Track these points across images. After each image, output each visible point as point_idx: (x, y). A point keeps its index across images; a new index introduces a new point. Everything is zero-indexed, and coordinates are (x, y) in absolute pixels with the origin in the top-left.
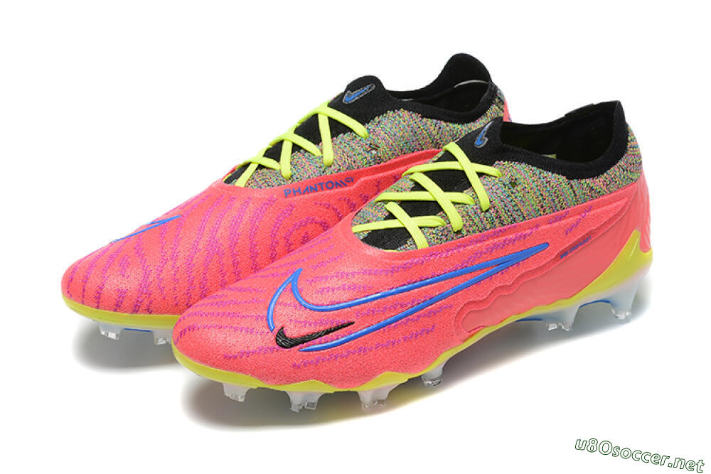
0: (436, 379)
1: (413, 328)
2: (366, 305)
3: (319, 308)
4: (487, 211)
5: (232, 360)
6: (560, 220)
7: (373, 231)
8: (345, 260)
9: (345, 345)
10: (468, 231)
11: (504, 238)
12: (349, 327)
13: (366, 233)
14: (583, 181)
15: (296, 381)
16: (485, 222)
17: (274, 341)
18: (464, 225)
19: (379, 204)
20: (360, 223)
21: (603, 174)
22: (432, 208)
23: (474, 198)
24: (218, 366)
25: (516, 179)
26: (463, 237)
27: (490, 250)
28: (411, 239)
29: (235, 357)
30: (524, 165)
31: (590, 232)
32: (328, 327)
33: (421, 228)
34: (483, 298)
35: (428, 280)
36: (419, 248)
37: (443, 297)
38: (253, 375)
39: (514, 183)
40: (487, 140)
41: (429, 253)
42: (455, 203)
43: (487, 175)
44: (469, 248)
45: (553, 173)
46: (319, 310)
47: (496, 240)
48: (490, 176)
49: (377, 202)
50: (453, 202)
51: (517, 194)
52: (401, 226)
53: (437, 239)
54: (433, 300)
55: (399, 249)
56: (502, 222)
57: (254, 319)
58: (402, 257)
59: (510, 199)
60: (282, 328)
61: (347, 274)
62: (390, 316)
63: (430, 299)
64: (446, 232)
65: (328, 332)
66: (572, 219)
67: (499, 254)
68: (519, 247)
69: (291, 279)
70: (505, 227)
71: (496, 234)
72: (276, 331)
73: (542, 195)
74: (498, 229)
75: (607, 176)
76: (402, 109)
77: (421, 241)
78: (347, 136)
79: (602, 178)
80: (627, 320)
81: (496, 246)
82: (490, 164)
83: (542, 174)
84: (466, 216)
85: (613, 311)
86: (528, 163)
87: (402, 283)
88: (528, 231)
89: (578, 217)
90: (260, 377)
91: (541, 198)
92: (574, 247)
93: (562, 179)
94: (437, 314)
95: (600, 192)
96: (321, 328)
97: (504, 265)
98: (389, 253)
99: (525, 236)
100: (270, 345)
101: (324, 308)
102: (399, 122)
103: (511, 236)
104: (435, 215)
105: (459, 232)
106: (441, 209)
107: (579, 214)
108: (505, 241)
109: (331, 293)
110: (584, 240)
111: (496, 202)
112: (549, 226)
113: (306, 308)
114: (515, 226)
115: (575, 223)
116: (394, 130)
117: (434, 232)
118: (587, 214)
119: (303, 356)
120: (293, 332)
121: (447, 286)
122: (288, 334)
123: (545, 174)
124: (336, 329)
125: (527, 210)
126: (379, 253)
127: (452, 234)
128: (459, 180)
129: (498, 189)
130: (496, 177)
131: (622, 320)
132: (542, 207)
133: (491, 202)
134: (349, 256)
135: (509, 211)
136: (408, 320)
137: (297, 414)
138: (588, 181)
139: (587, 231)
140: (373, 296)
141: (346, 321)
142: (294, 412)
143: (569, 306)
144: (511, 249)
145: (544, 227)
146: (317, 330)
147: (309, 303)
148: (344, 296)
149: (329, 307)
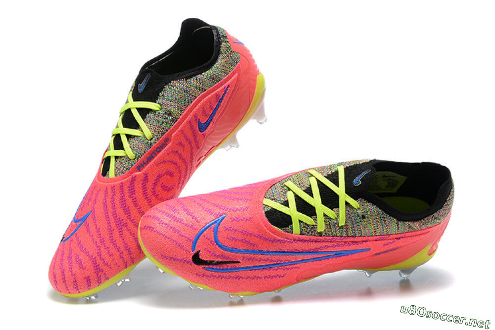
13: (269, 209)
17: (192, 258)
18: (325, 230)
19: (285, 188)
23: (337, 216)
28: (291, 226)
33: (300, 221)
40: (360, 183)
43: (350, 205)
50: (324, 214)
60: (199, 251)
72: (195, 252)
76: (172, 81)
77: (296, 228)
78: (151, 115)
84: (328, 224)
100: (188, 259)
102: (175, 90)
104: (310, 216)
106: (315, 215)
111: (349, 224)
113: (217, 243)
116: (174, 96)
122: (201, 256)
129: (353, 216)
133: (346, 223)
141: (236, 260)
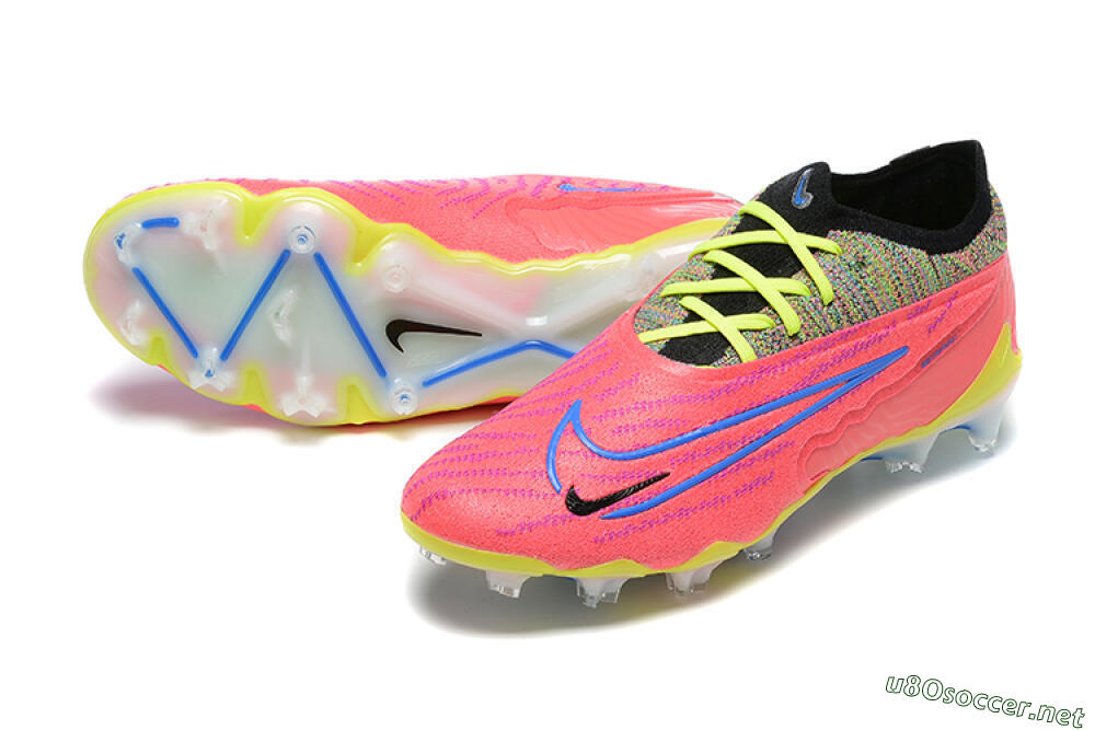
0: (766, 550)
1: (746, 476)
2: (682, 447)
3: (619, 455)
4: (830, 304)
5: (508, 537)
6: (921, 312)
7: (672, 339)
8: (642, 384)
9: (661, 506)
10: (808, 335)
11: (854, 343)
12: (663, 481)
13: (663, 344)
14: (945, 257)
15: (599, 562)
16: (829, 320)
17: (565, 507)
18: (802, 326)
19: (669, 299)
20: (648, 329)
21: (968, 244)
22: (749, 302)
23: (809, 287)
24: (488, 548)
25: (864, 258)
26: (801, 343)
27: (838, 360)
28: (729, 349)
29: (513, 533)
30: (869, 235)
31: (956, 329)
32: (636, 481)
33: (741, 331)
34: (831, 429)
35: (761, 408)
36: (745, 361)
37: (781, 430)
38: (540, 557)
39: (861, 263)
40: (811, 197)
41: (759, 369)
42: (785, 295)
43: (822, 251)
44: (812, 358)
45: (909, 247)
46: (619, 459)
47: (844, 346)
48: (828, 253)
49: (665, 297)
50: (782, 293)
51: (867, 279)
52: (713, 330)
53: (767, 347)
54: (770, 435)
55: (716, 363)
56: (850, 321)
57: (530, 476)
58: (721, 376)
59: (859, 286)
60: (572, 487)
61: (651, 404)
62: (716, 460)
63: (766, 435)
64: (777, 338)
65: (638, 488)
66: (934, 311)
67: (851, 365)
68: (872, 354)
69: (569, 417)
70: (856, 326)
71: (845, 337)
72: (564, 492)
73: (898, 278)
74: (846, 330)
75: (974, 249)
77: (745, 351)
79: (967, 250)
80: (990, 454)
81: (845, 354)
82: (824, 234)
83: (896, 249)
84: (802, 311)
85: (972, 441)
86: (876, 233)
87: (727, 414)
88: (883, 332)
89: (942, 308)
90: (552, 559)
91: (897, 283)
92: (938, 350)
93: (923, 254)
94: (776, 455)
95: (966, 271)
96: (626, 485)
97: (855, 381)
98: (704, 371)
99: (880, 338)
100: (559, 513)
101: (627, 454)
103: (863, 339)
104: (757, 312)
105: (795, 336)
106: (767, 304)
107: (943, 304)
108: (855, 347)
109: (631, 434)
110: (949, 340)
111: (842, 292)
112: (908, 323)
113: (600, 456)
114: (867, 325)
115: (939, 316)
117: (761, 337)
118: (953, 303)
119: (607, 525)
120: (587, 493)
121: (783, 415)
122: (582, 496)
123: (901, 248)
124: (646, 485)
125: (881, 301)
126: (689, 371)
127: (788, 341)
128: (783, 260)
129: (840, 273)
130: (834, 254)
131: (983, 453)
132: (899, 296)
133: (835, 291)
134: (648, 378)
135: (859, 304)
136: (752, 460)
137: (594, 610)
138: (952, 256)
139: (953, 328)
140: (690, 434)
141: (658, 472)
142: (591, 608)
143: (924, 437)
144: (863, 358)
145: (903, 325)
146: (620, 488)
147: (603, 449)
148: (652, 437)
149: (634, 453)
